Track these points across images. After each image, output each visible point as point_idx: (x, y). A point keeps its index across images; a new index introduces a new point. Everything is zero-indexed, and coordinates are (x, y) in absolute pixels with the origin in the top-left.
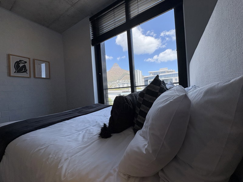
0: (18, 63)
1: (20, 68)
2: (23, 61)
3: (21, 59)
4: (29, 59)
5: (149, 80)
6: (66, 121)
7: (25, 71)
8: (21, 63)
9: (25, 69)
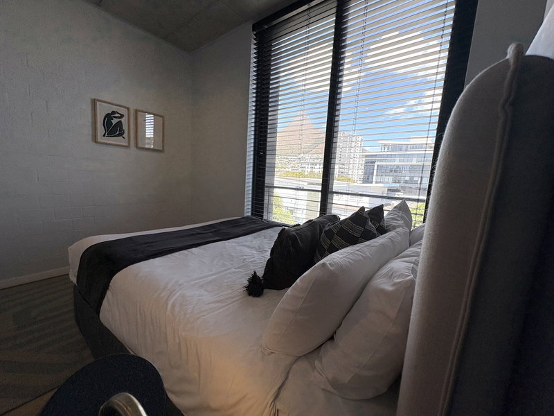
0: (109, 117)
1: (113, 127)
2: (118, 113)
3: (115, 108)
4: (128, 109)
5: (378, 163)
6: (194, 250)
7: (121, 134)
8: (115, 117)
9: (121, 129)
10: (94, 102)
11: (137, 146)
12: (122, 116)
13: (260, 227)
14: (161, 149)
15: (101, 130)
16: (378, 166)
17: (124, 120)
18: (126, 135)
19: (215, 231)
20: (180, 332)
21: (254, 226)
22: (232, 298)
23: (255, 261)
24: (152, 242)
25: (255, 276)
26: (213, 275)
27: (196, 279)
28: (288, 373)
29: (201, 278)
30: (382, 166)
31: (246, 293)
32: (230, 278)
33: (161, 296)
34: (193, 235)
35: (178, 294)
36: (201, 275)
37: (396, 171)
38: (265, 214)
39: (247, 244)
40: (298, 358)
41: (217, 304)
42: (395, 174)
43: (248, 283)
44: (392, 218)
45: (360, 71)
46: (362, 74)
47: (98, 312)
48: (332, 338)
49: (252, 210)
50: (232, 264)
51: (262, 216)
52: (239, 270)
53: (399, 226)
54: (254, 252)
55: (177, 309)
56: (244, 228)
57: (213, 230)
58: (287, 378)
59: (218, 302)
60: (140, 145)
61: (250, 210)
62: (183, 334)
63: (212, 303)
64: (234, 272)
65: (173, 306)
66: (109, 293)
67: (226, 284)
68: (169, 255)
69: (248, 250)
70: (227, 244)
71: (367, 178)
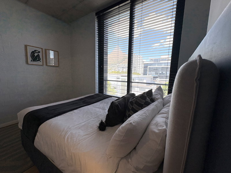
0: (33, 53)
1: (35, 57)
2: (37, 51)
3: (36, 49)
4: (42, 49)
5: (149, 67)
6: (75, 111)
7: (39, 60)
8: (36, 53)
9: (39, 58)
10: (26, 46)
11: (46, 65)
12: (39, 52)
13: (102, 98)
14: (57, 65)
15: (30, 59)
16: (149, 68)
17: (40, 54)
18: (41, 60)
19: (83, 102)
20: (71, 150)
21: (100, 98)
22: (93, 132)
23: (101, 114)
24: (56, 109)
25: (102, 122)
26: (84, 122)
27: (77, 125)
28: (118, 165)
29: (79, 124)
30: (151, 68)
31: (99, 129)
32: (91, 123)
33: (62, 134)
34: (74, 104)
35: (69, 133)
36: (79, 123)
37: (156, 70)
38: (104, 92)
39: (98, 106)
40: (122, 158)
41: (87, 136)
42: (156, 71)
43: (99, 125)
44: (156, 94)
45: (141, 29)
46: (142, 30)
47: (33, 142)
48: (135, 148)
49: (99, 91)
50: (92, 117)
51: (103, 93)
52: (95, 119)
53: (159, 99)
54: (101, 110)
55: (69, 140)
56: (96, 99)
57: (83, 101)
58: (118, 168)
59: (87, 135)
60: (48, 65)
61: (98, 91)
62: (73, 151)
63: (84, 135)
64: (93, 120)
65: (68, 138)
66: (38, 134)
67: (90, 126)
68: (64, 114)
69: (98, 109)
70: (89, 107)
71: (145, 73)
